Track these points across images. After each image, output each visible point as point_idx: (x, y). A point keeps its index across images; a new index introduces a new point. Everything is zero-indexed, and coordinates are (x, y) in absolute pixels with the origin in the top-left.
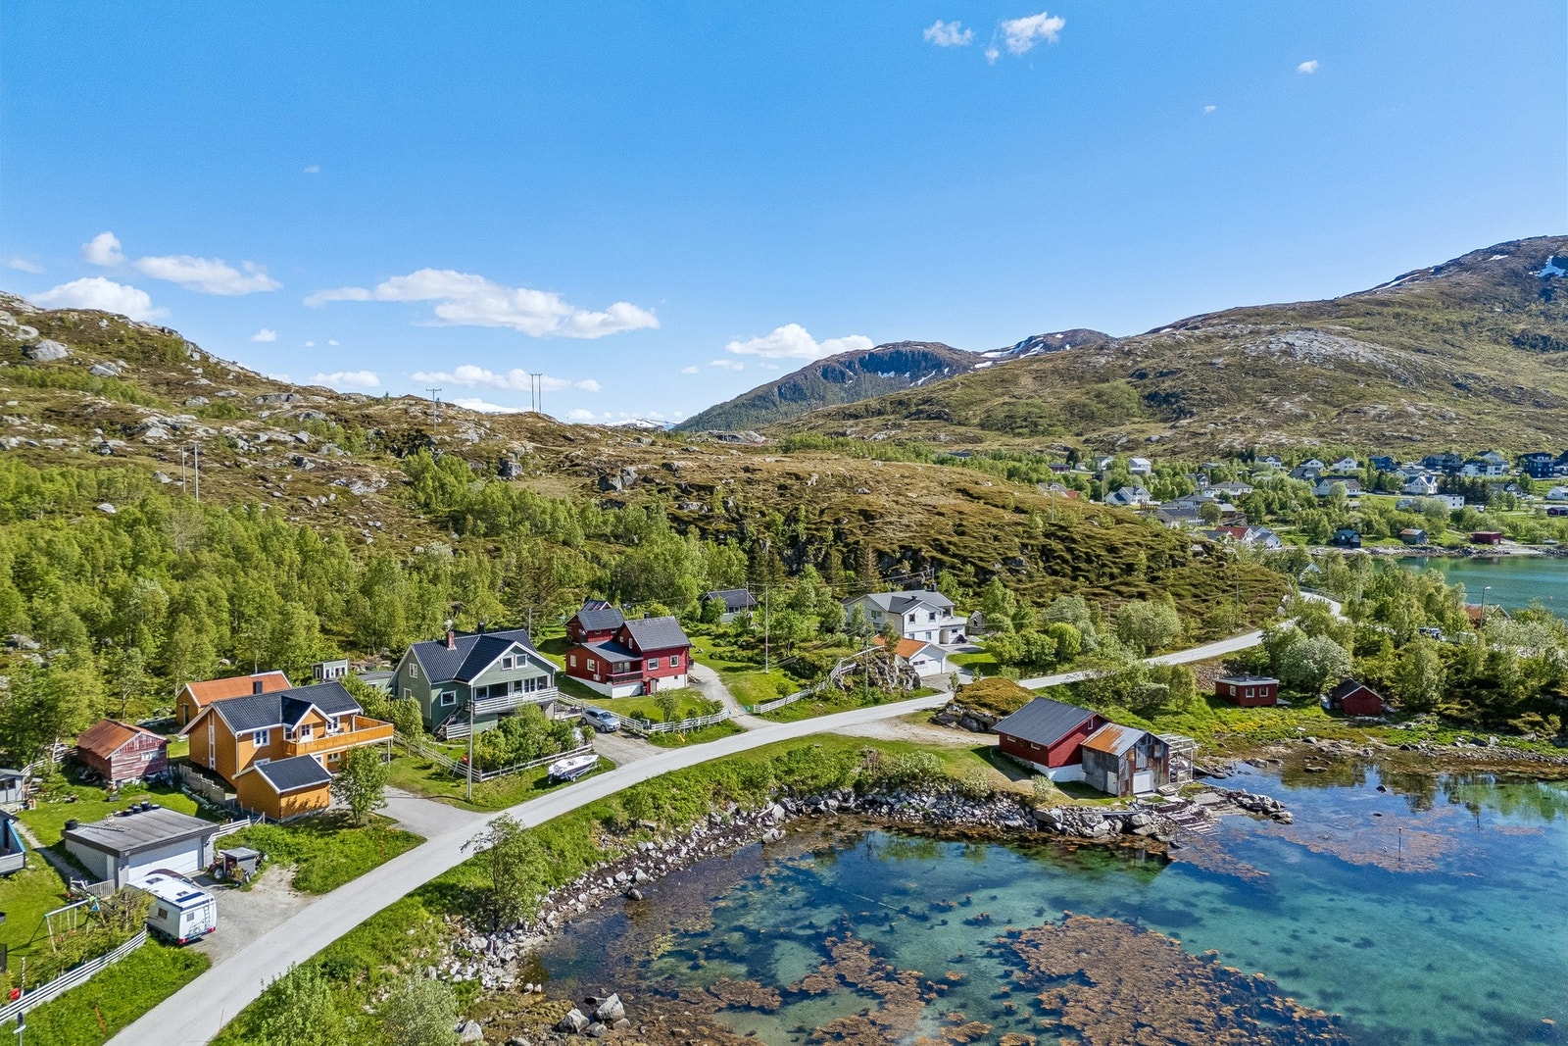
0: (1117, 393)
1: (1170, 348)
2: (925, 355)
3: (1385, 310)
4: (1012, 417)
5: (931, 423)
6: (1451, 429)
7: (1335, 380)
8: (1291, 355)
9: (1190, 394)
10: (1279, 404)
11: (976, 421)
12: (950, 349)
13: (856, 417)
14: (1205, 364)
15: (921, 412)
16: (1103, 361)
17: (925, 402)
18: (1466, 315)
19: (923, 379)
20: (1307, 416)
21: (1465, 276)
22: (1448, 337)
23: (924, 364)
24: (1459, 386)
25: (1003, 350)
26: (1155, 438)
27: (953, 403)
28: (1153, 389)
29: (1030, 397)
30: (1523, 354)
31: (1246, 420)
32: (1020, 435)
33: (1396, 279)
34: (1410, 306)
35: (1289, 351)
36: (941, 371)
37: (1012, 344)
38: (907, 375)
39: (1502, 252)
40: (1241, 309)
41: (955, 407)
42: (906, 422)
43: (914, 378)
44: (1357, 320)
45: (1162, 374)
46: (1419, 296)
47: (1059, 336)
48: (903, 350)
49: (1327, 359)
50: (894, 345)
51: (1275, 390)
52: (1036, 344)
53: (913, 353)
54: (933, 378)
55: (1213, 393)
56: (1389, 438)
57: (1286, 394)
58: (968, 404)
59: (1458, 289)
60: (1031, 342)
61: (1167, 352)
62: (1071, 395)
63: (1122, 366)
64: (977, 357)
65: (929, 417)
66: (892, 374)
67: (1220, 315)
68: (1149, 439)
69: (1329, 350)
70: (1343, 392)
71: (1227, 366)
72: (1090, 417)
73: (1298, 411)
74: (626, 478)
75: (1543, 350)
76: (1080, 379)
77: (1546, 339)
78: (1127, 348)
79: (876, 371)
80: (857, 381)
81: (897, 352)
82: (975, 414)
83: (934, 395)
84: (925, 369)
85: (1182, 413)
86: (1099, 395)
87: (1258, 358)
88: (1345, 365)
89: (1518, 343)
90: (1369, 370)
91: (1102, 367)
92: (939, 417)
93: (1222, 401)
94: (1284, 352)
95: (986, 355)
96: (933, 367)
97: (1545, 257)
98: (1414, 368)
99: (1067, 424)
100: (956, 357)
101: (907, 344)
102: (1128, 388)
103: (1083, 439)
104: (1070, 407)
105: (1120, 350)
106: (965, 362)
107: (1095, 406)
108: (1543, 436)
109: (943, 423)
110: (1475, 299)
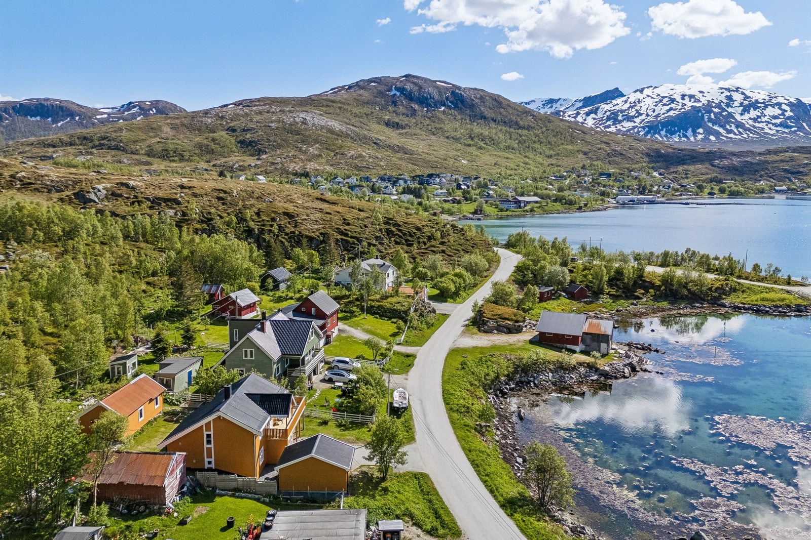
0: (223, 140)
1: (243, 116)
2: (61, 108)
3: (334, 104)
4: (166, 150)
5: (113, 152)
6: (382, 163)
7: (328, 138)
8: (306, 124)
9: (262, 142)
10: (307, 149)
11: (143, 152)
12: (78, 105)
13: (54, 146)
14: (265, 126)
15: (103, 145)
16: (209, 121)
17: (104, 139)
18: (366, 110)
19: (62, 123)
20: (321, 155)
21: (362, 91)
22: (361, 120)
23: (61, 113)
24: (375, 143)
25: (113, 108)
26: (253, 165)
27: (125, 141)
28: (241, 138)
29: (173, 139)
30: (390, 130)
31: (295, 156)
32: (174, 161)
33: (332, 90)
34: (344, 104)
35: (304, 122)
36: (73, 118)
37: (119, 105)
38: (50, 119)
39: (375, 82)
40: (268, 98)
41: (127, 142)
42: (95, 151)
43: (55, 121)
44: (324, 109)
45: (244, 130)
46: (345, 99)
47: (147, 103)
48: (45, 103)
49: (322, 127)
50: (37, 100)
51: (303, 142)
52: (134, 107)
53: (53, 106)
54: (68, 122)
55: (274, 142)
56: (360, 167)
57: (309, 144)
58: (135, 142)
59: (360, 97)
60: (130, 106)
61: (242, 118)
62: (198, 139)
63: (221, 124)
64: (96, 111)
65: (110, 148)
66: (38, 118)
67: (259, 100)
68: (250, 165)
69: (323, 123)
70: (333, 144)
71: (277, 128)
72: (212, 152)
73: (317, 153)
74: (98, 194)
75: (397, 129)
76: (199, 130)
77: (397, 124)
78: (220, 115)
79: (26, 115)
80: (12, 121)
81: (41, 104)
82: (142, 147)
83: (108, 135)
84: (62, 116)
85: (260, 152)
86: (214, 140)
87: (291, 125)
88: (331, 131)
89: (388, 124)
90: (341, 134)
91: (210, 124)
92: (117, 148)
93: (279, 146)
94: (303, 123)
95: (102, 110)
96: (68, 116)
97: (392, 86)
98: (358, 135)
99: (200, 156)
100: (83, 110)
101: (47, 99)
102: (227, 136)
103: (211, 164)
104: (199, 146)
105: (217, 115)
106: (89, 114)
107: (212, 145)
108: (416, 167)
109: (120, 153)
110: (368, 103)
